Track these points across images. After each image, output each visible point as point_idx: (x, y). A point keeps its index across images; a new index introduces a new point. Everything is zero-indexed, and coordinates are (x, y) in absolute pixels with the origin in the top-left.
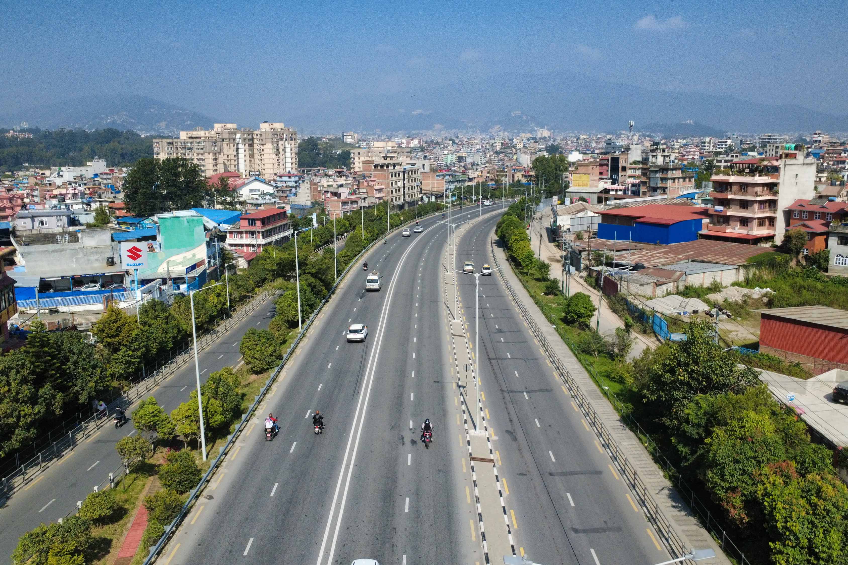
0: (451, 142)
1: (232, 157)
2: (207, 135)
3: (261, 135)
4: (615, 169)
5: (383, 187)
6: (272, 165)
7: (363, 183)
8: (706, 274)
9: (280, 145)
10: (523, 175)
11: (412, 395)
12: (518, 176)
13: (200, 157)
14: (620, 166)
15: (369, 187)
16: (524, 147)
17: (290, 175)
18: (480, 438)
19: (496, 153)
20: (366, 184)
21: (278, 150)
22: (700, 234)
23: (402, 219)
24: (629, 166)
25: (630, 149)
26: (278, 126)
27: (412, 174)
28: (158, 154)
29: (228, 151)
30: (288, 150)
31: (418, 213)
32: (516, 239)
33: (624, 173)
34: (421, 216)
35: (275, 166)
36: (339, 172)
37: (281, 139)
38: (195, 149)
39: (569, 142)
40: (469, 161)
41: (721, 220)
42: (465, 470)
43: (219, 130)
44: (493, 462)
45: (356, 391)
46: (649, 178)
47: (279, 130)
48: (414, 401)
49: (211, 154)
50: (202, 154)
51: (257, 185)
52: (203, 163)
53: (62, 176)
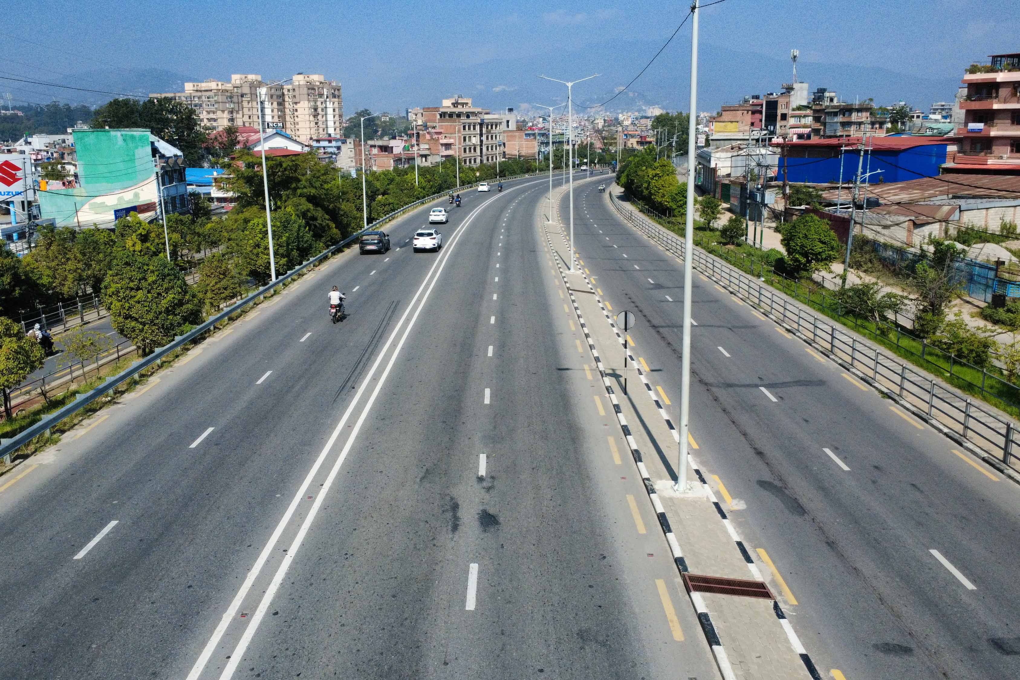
0: (541, 119)
2: (220, 87)
3: (294, 90)
4: (771, 118)
5: (451, 141)
6: (308, 130)
7: (424, 135)
8: (991, 211)
9: (319, 104)
10: (638, 142)
11: (487, 392)
12: (632, 144)
13: (212, 116)
14: (779, 112)
15: (432, 142)
16: (632, 123)
17: (330, 138)
18: (694, 504)
20: (428, 137)
21: (316, 110)
22: (944, 169)
23: (478, 174)
24: (791, 112)
25: (792, 89)
26: (316, 78)
27: (492, 128)
29: (249, 110)
30: (330, 111)
31: (501, 172)
32: (656, 175)
33: (783, 123)
34: (505, 176)
35: (313, 129)
37: (321, 95)
38: (204, 105)
41: (979, 146)
42: (678, 635)
43: (238, 82)
44: (767, 595)
45: (349, 384)
46: (824, 124)
47: (318, 84)
48: (491, 405)
49: (226, 112)
50: (214, 113)
51: (279, 142)
52: (215, 124)
53: (30, 143)
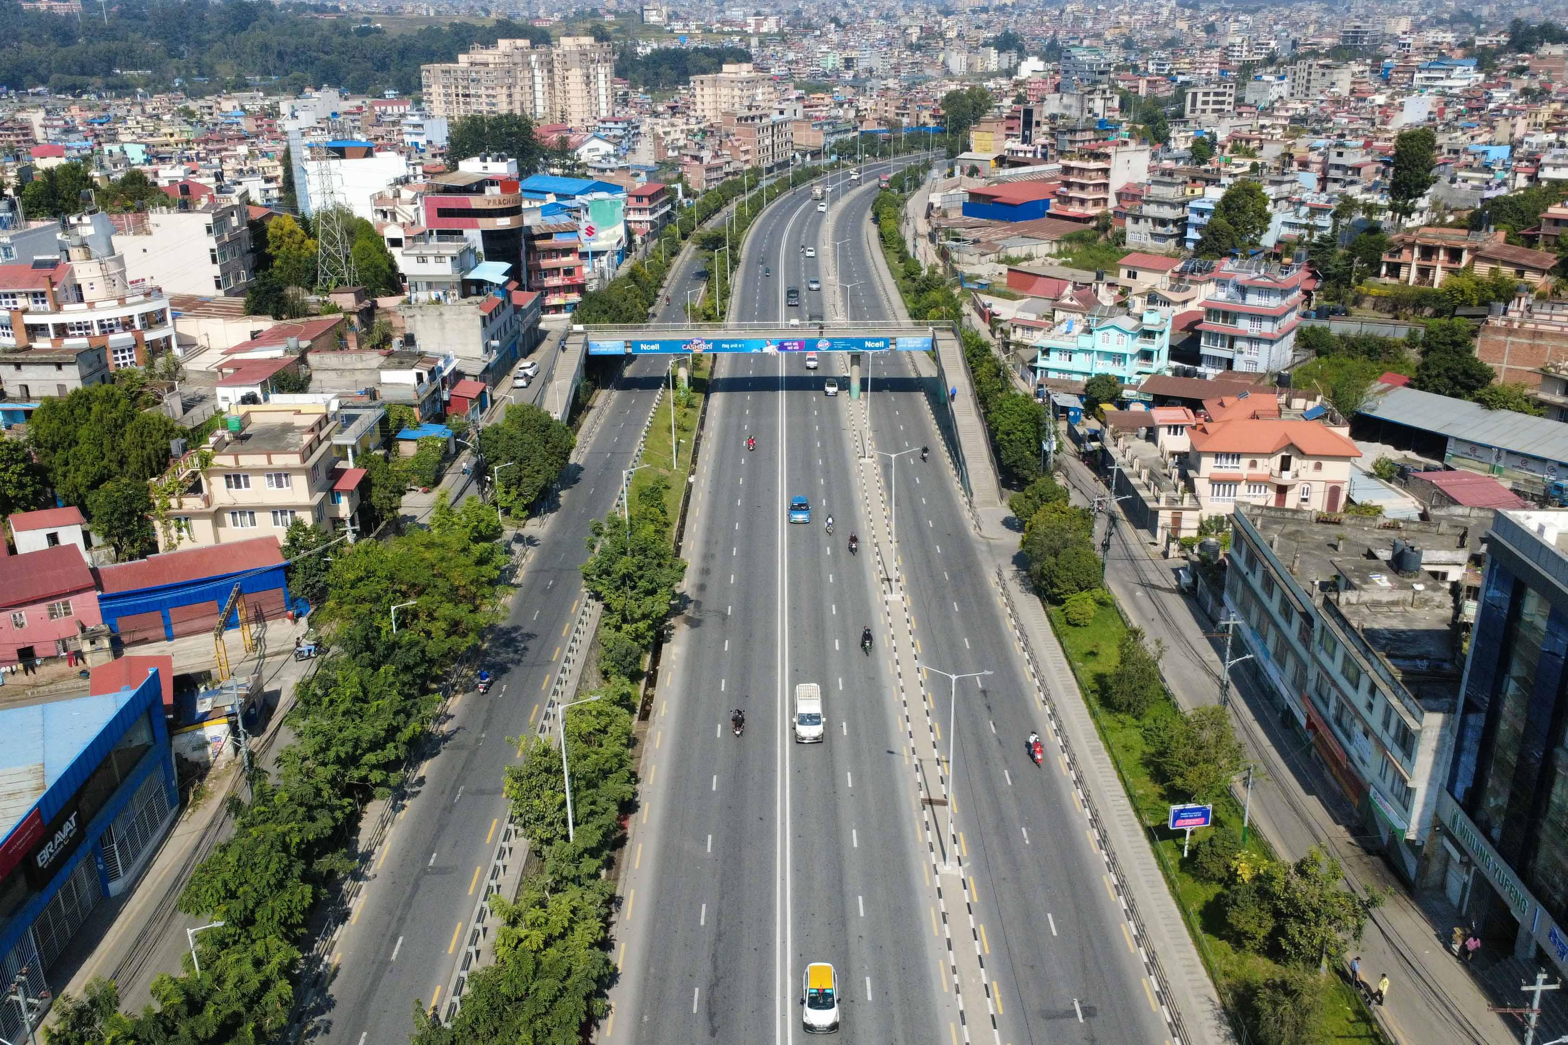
0: (833, 25)
1: (527, 89)
3: (564, 55)
4: (1028, 124)
5: (749, 147)
6: (580, 99)
7: (726, 142)
8: (1027, 246)
9: (591, 70)
13: (490, 92)
14: (1034, 120)
15: (733, 149)
17: (615, 119)
19: (911, 47)
21: (588, 77)
22: (1049, 213)
23: (778, 191)
24: (1042, 120)
26: (587, 42)
27: (782, 127)
28: (429, 86)
29: (523, 81)
30: (601, 77)
33: (1037, 129)
34: (796, 185)
35: (585, 101)
36: (672, 108)
37: (592, 61)
38: (481, 81)
39: (1046, 18)
40: (862, 65)
41: (1066, 201)
43: (507, 50)
47: (589, 47)
49: (503, 87)
50: (492, 88)
51: (595, 143)
52: (493, 100)
